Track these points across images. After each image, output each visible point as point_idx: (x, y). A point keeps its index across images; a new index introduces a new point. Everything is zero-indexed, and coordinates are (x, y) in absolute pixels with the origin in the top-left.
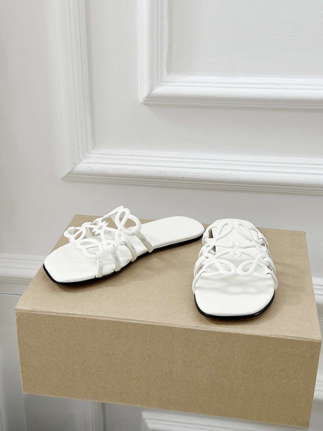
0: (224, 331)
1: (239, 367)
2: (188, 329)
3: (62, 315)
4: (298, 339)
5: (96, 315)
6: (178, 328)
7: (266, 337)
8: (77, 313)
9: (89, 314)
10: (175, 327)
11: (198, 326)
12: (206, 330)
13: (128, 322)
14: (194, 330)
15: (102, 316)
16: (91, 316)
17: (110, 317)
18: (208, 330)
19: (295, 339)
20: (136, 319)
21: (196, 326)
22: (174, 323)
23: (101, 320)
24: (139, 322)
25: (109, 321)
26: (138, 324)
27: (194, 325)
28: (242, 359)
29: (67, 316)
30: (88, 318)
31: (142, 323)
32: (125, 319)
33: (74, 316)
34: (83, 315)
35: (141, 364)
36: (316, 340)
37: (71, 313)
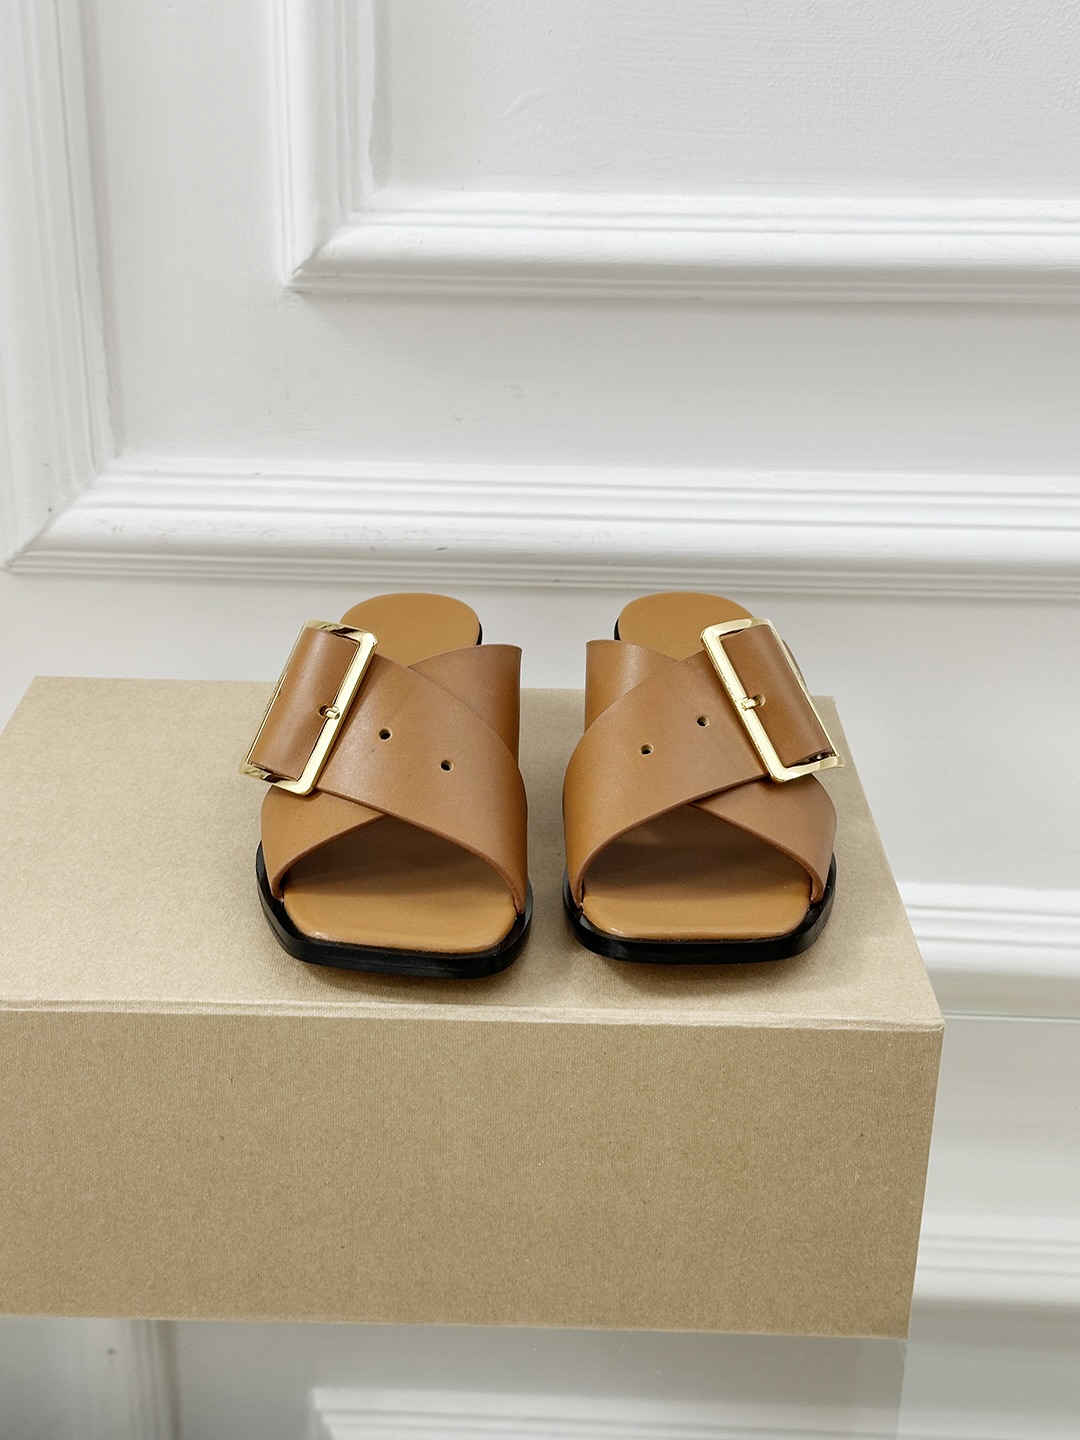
1: (668, 1143)
2: (492, 1023)
3: (31, 1009)
4: (867, 1029)
5: (156, 999)
7: (757, 1029)
8: (87, 999)
9: (130, 999)
11: (525, 1012)
12: (554, 1021)
13: (277, 1017)
15: (180, 1000)
16: (140, 1003)
17: (208, 1005)
19: (859, 1028)
20: (304, 1003)
21: (519, 1012)
23: (177, 1016)
24: (315, 1014)
25: (206, 1018)
26: (314, 1018)
28: (681, 1114)
29: (49, 1013)
30: (130, 1011)
32: (266, 1006)
33: (74, 1009)
34: (110, 1003)
35: (326, 1166)
36: (926, 1027)
37: (63, 999)
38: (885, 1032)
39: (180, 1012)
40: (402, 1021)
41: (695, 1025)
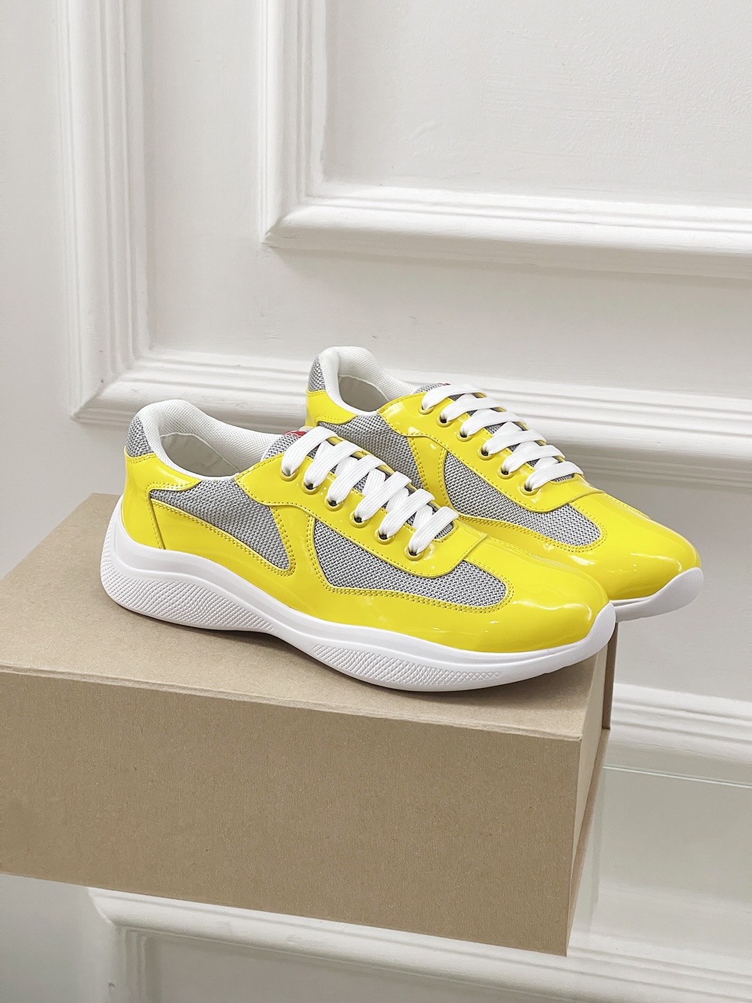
0: (375, 714)
2: (299, 709)
3: (27, 674)
4: (532, 735)
6: (276, 706)
7: (463, 729)
8: (60, 670)
10: (271, 705)
11: (321, 704)
12: (336, 711)
14: (310, 712)
18: (341, 712)
19: (527, 734)
21: (316, 704)
22: (269, 697)
23: (111, 686)
24: (192, 693)
29: (36, 677)
30: (83, 680)
31: (199, 694)
32: (164, 685)
33: (51, 676)
34: (72, 674)
36: (569, 737)
39: (113, 684)
41: (424, 722)
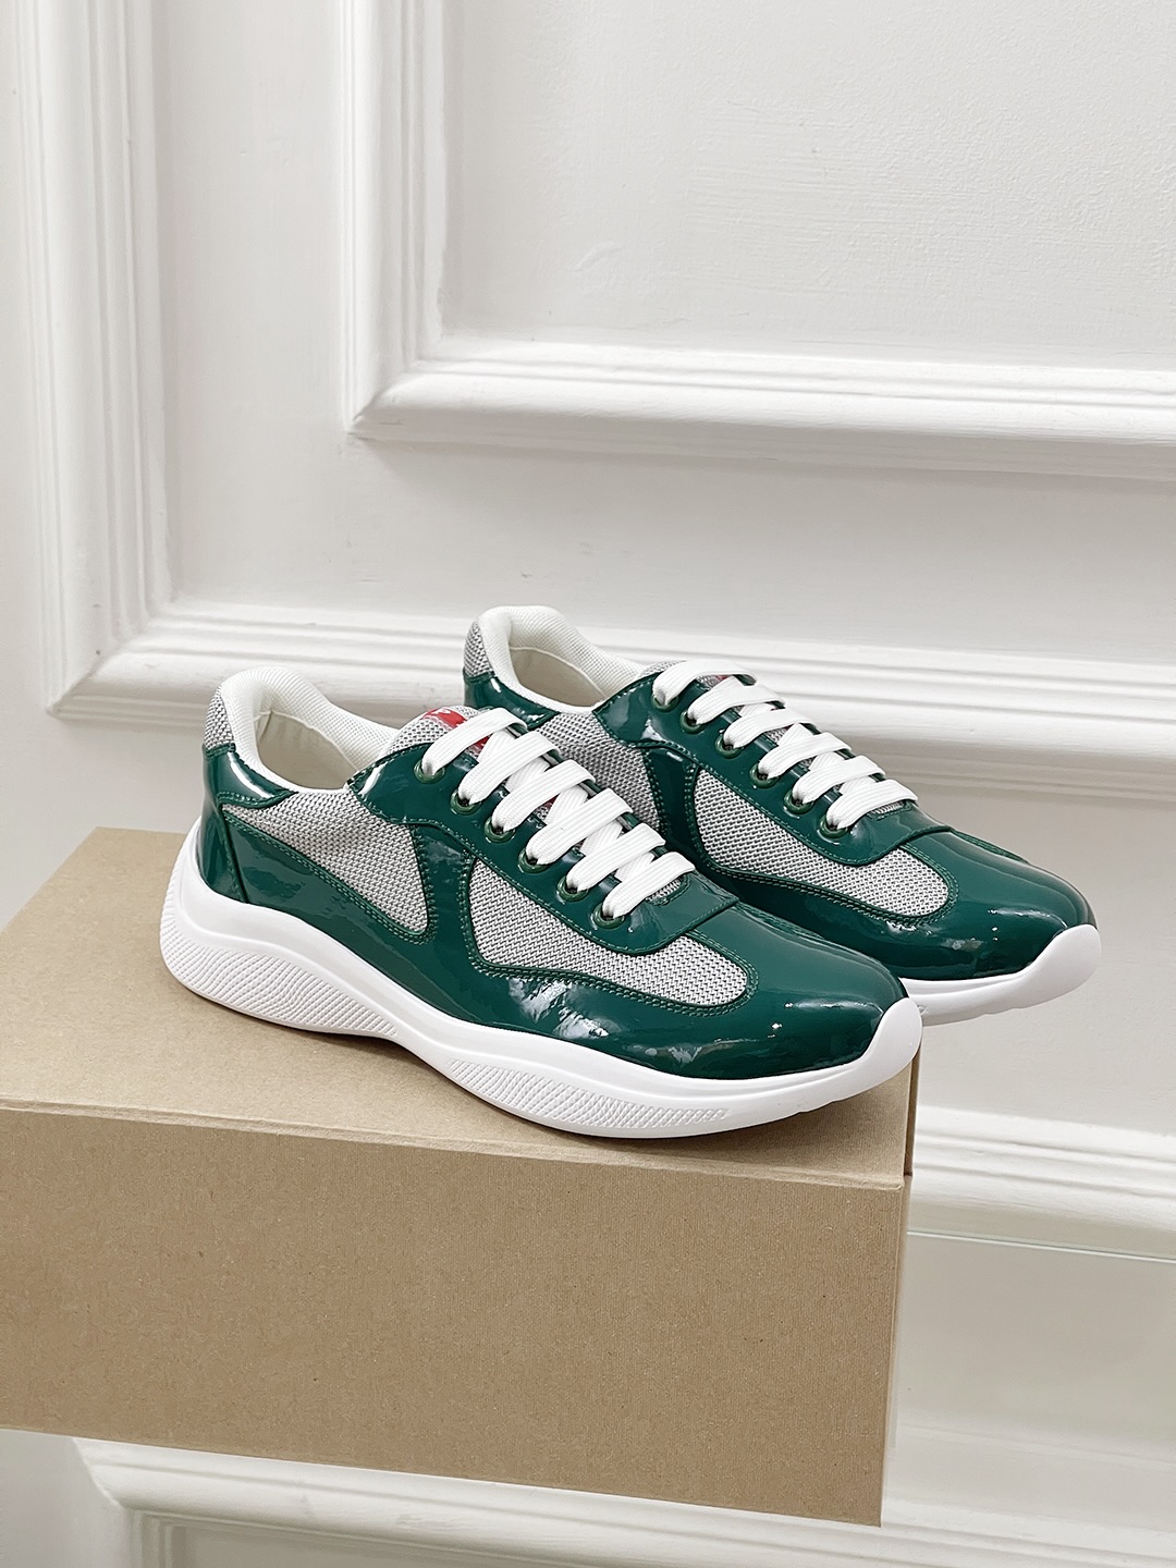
0: (578, 1158)
3: (28, 1110)
4: (825, 1184)
5: (144, 1108)
9: (121, 1106)
13: (256, 1133)
15: (165, 1110)
16: (128, 1110)
17: (194, 1116)
18: (525, 1156)
20: (281, 1122)
22: (413, 1136)
24: (292, 1132)
25: (189, 1129)
26: (290, 1136)
27: (479, 1141)
31: (300, 1133)
32: (245, 1122)
33: (67, 1112)
34: (101, 1109)
35: (300, 1291)
36: (883, 1185)
37: (57, 1101)
38: (843, 1187)
39: (165, 1122)
40: (373, 1145)
